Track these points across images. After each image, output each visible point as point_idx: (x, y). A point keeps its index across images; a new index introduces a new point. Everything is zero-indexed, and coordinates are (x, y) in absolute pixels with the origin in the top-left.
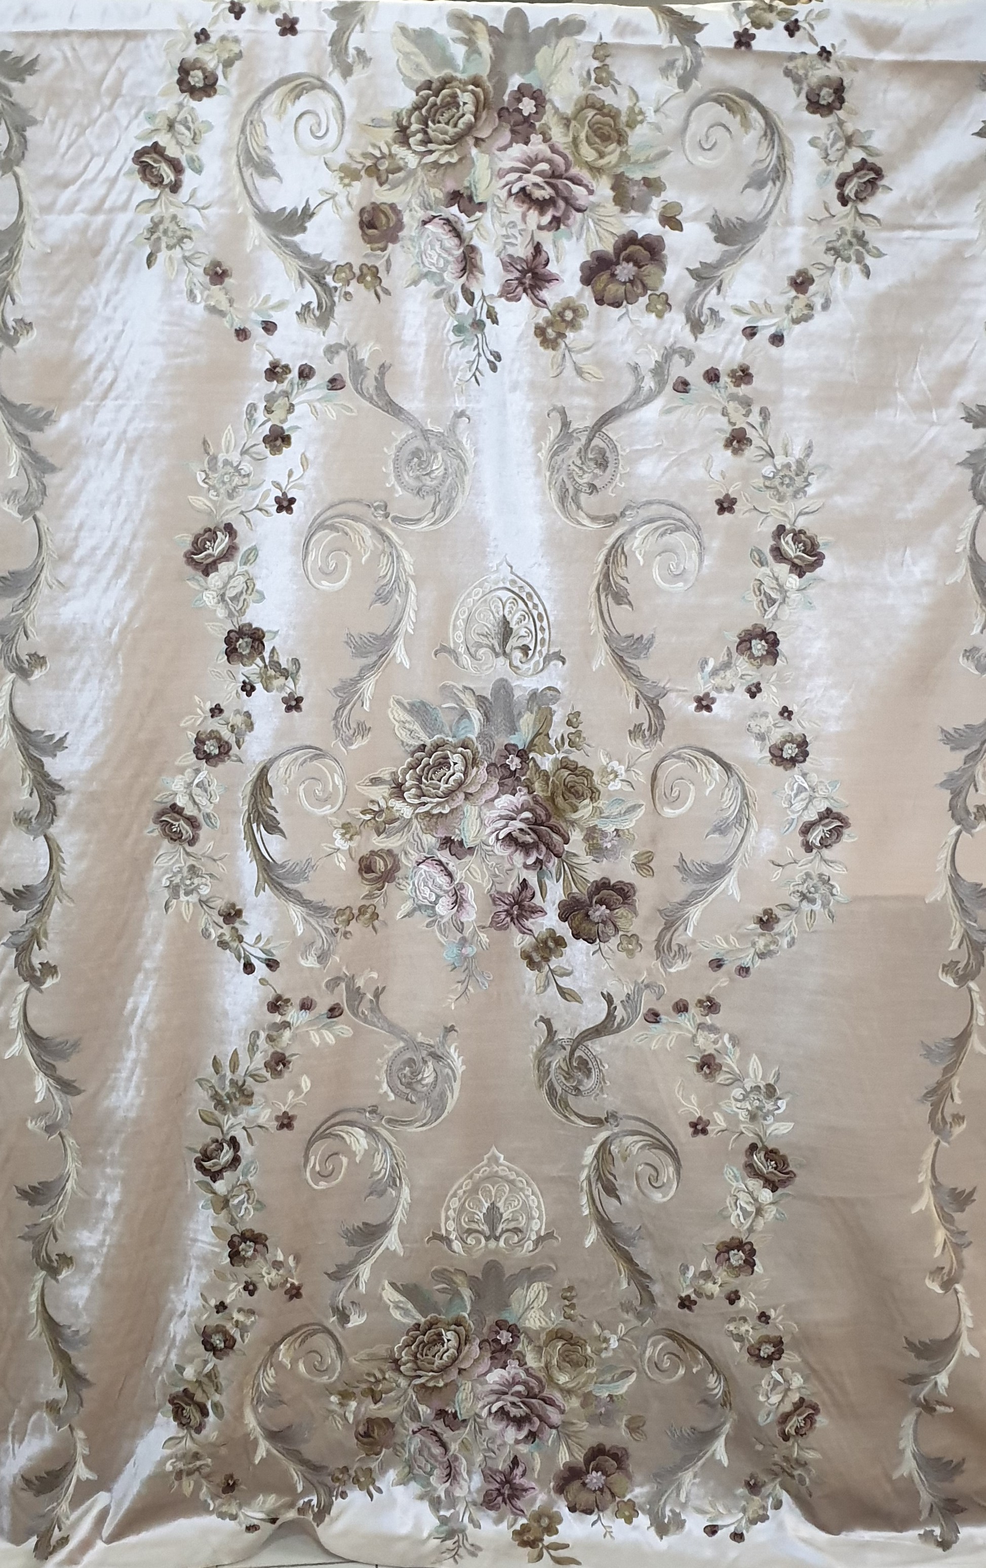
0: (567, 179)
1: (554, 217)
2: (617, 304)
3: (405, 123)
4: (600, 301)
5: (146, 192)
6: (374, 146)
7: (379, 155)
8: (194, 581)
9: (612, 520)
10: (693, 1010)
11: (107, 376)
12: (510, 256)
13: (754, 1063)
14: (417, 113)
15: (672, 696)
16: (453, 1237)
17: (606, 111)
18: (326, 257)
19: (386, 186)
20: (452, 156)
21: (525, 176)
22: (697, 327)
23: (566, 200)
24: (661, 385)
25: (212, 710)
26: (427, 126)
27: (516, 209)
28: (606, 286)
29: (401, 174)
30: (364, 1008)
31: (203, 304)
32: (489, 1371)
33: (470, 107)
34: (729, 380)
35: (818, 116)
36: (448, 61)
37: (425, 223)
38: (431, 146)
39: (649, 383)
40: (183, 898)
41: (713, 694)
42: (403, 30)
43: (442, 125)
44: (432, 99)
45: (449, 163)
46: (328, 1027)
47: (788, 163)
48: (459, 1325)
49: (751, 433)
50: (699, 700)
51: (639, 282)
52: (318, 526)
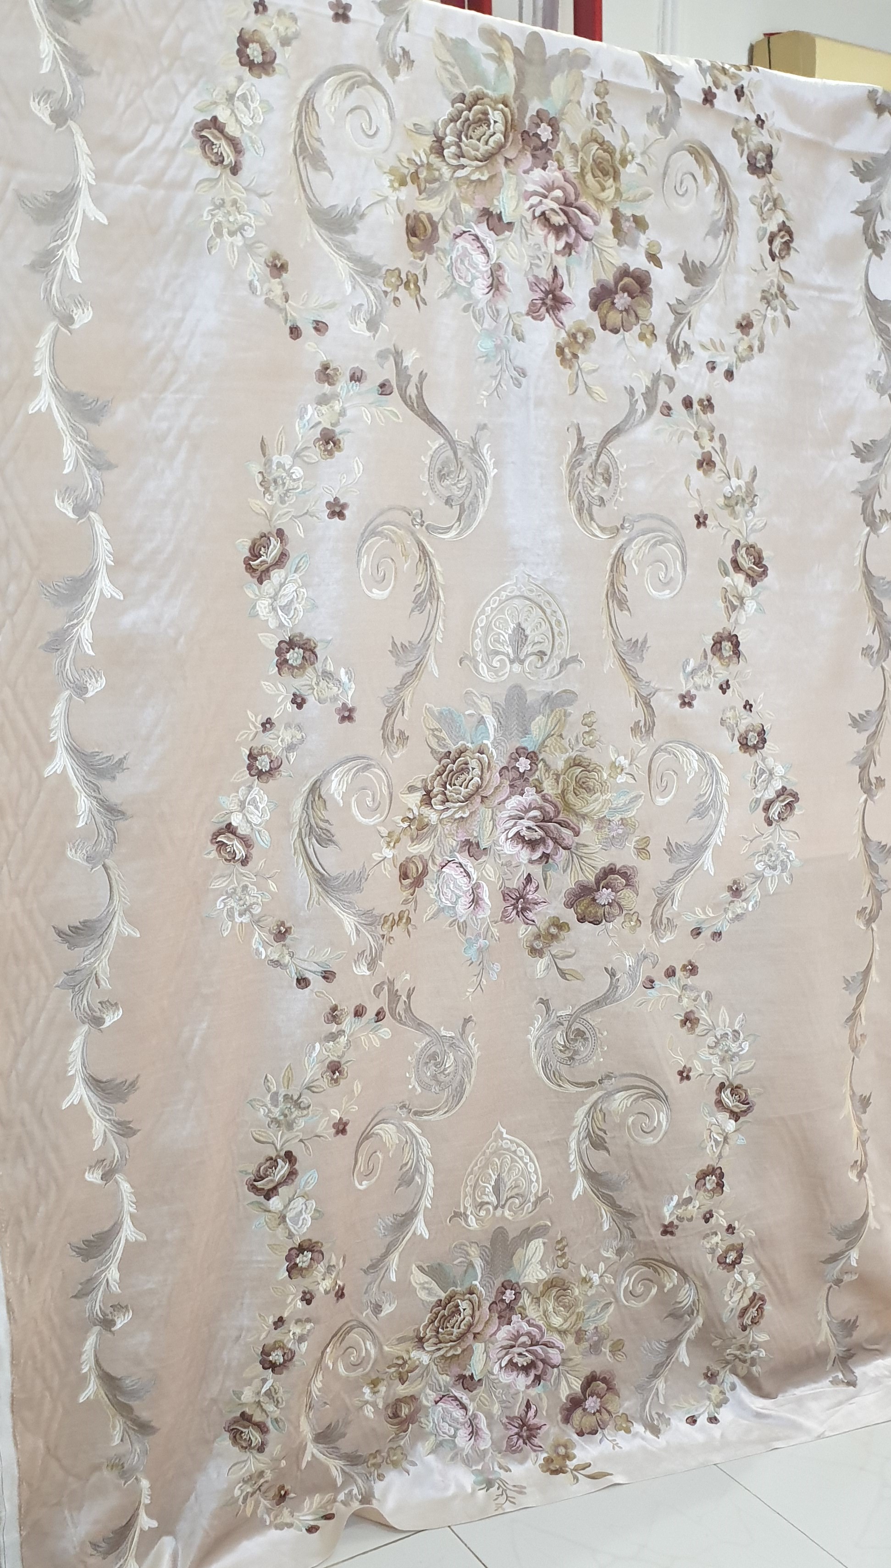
0: (576, 207)
1: (567, 243)
2: (616, 331)
3: (441, 134)
4: (604, 327)
5: (207, 170)
6: (416, 153)
7: (419, 163)
8: (251, 589)
9: (616, 531)
10: (679, 973)
11: (167, 366)
12: (536, 277)
13: (723, 1015)
14: (452, 124)
15: (660, 694)
16: (468, 1213)
17: (605, 147)
18: (376, 260)
19: (424, 195)
20: (483, 175)
21: (544, 200)
22: (676, 358)
23: (576, 228)
24: (650, 408)
25: (263, 725)
26: (460, 140)
27: (541, 232)
28: (608, 312)
29: (436, 185)
30: (401, 1008)
31: (263, 298)
32: (498, 1329)
33: (500, 126)
34: (699, 408)
35: (755, 177)
36: (478, 77)
37: (456, 237)
38: (463, 161)
39: (641, 406)
40: (238, 920)
41: (693, 692)
42: (441, 36)
43: (474, 141)
44: (465, 113)
45: (479, 180)
46: (375, 1030)
47: (735, 218)
48: (471, 1293)
49: (716, 458)
50: (683, 697)
51: (632, 312)
52: (371, 532)
